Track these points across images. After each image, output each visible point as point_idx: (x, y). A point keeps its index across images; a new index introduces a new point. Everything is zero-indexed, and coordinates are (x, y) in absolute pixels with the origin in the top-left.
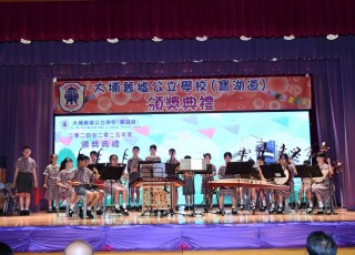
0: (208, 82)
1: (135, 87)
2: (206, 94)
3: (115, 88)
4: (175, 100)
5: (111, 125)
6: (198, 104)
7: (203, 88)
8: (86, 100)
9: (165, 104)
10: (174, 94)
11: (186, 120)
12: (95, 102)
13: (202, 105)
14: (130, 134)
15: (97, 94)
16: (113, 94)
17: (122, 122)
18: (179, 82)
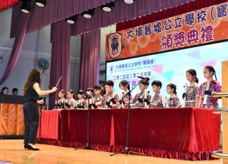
0: (208, 10)
1: (152, 29)
2: (206, 24)
3: (139, 33)
4: (180, 36)
5: (138, 66)
6: (200, 37)
7: (203, 19)
8: (123, 47)
9: (173, 41)
10: (180, 29)
11: (190, 55)
12: (128, 47)
13: (203, 36)
14: (149, 73)
15: (129, 40)
16: (138, 38)
17: (145, 62)
18: (183, 16)
